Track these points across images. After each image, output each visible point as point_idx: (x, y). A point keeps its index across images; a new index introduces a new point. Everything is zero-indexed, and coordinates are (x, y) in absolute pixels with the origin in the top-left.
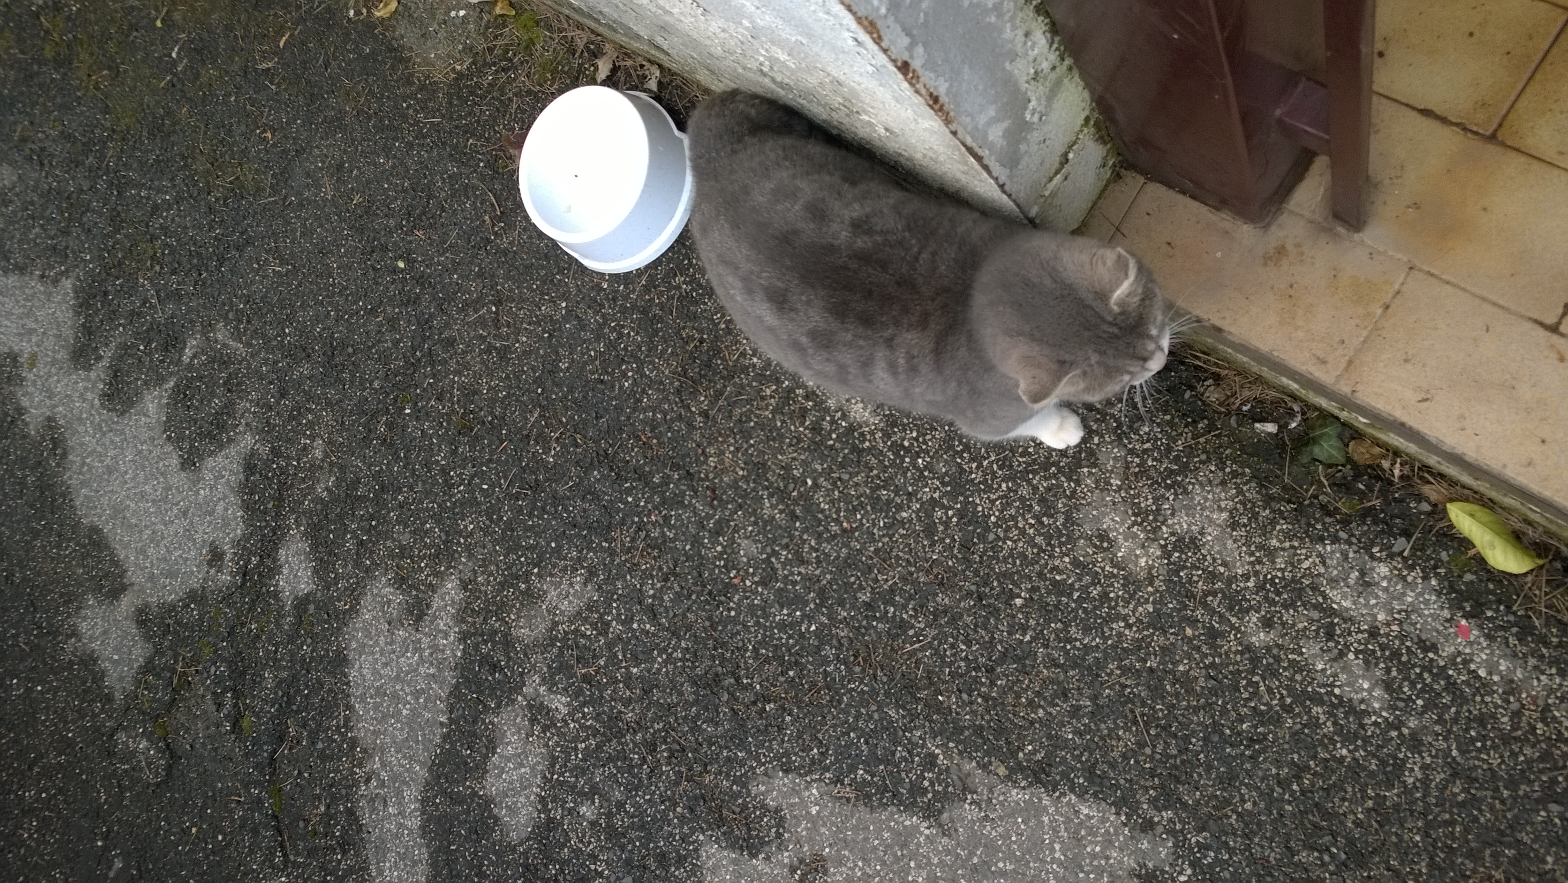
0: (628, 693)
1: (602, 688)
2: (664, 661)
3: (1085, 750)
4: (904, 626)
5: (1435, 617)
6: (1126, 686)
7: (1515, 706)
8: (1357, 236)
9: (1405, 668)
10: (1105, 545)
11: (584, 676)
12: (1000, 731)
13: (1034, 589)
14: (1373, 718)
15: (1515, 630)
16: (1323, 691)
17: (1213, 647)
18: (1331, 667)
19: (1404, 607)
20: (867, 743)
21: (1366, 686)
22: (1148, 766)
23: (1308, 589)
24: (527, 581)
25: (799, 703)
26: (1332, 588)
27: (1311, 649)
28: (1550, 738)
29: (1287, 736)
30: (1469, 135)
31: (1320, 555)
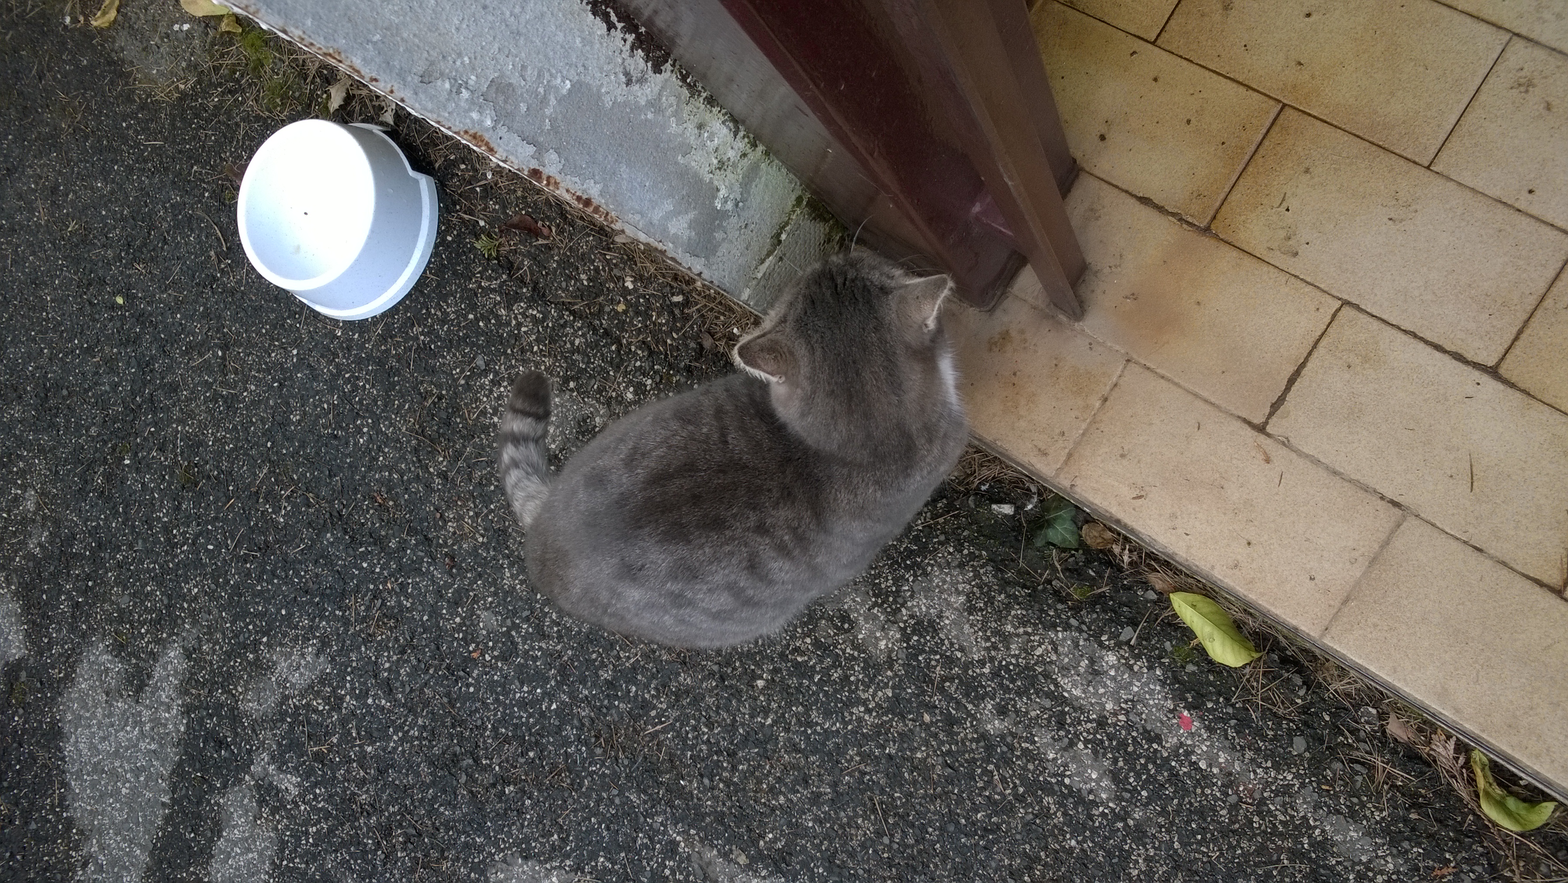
0: (362, 773)
1: (334, 767)
2: (400, 739)
3: (825, 839)
4: (646, 706)
5: (1160, 708)
6: (866, 773)
7: (1233, 799)
8: (1077, 326)
9: (1130, 759)
10: (846, 626)
11: (316, 754)
12: (740, 819)
13: (776, 671)
14: (1101, 809)
15: (1233, 722)
16: (1054, 780)
17: (951, 734)
18: (1062, 756)
19: (1131, 697)
20: (608, 828)
21: (1094, 776)
22: (886, 855)
23: (1040, 677)
24: (255, 651)
25: (539, 786)
26: (1063, 676)
27: (1043, 738)
28: (1265, 832)
29: (1020, 826)
30: (1185, 226)
31: (1052, 642)
